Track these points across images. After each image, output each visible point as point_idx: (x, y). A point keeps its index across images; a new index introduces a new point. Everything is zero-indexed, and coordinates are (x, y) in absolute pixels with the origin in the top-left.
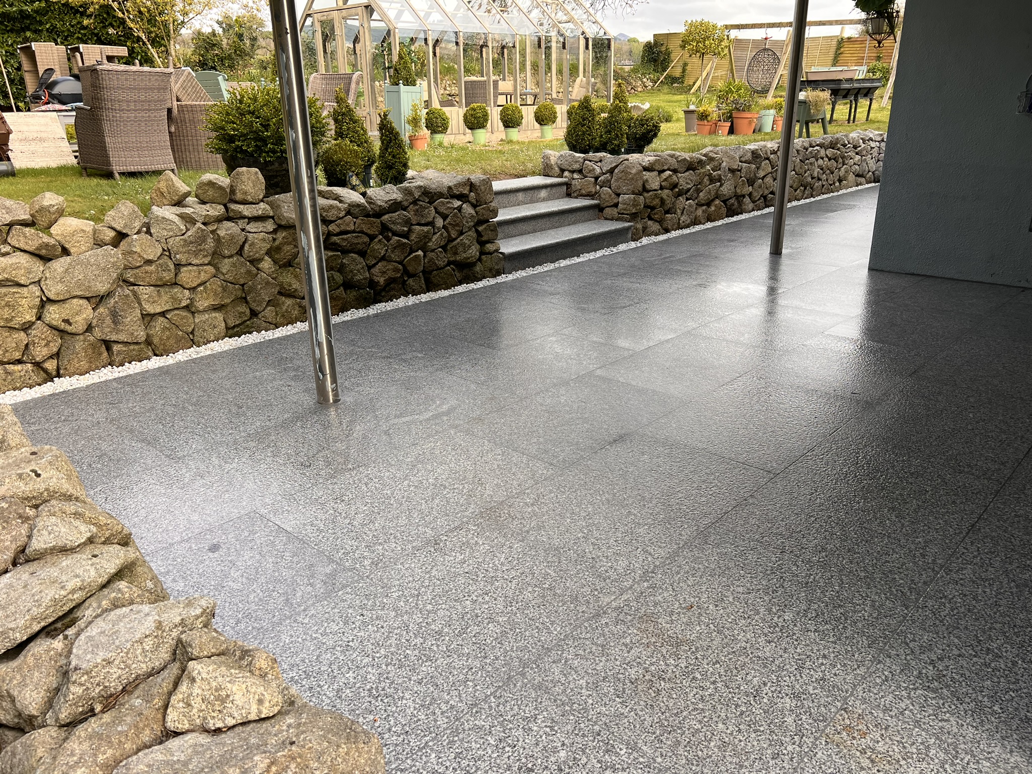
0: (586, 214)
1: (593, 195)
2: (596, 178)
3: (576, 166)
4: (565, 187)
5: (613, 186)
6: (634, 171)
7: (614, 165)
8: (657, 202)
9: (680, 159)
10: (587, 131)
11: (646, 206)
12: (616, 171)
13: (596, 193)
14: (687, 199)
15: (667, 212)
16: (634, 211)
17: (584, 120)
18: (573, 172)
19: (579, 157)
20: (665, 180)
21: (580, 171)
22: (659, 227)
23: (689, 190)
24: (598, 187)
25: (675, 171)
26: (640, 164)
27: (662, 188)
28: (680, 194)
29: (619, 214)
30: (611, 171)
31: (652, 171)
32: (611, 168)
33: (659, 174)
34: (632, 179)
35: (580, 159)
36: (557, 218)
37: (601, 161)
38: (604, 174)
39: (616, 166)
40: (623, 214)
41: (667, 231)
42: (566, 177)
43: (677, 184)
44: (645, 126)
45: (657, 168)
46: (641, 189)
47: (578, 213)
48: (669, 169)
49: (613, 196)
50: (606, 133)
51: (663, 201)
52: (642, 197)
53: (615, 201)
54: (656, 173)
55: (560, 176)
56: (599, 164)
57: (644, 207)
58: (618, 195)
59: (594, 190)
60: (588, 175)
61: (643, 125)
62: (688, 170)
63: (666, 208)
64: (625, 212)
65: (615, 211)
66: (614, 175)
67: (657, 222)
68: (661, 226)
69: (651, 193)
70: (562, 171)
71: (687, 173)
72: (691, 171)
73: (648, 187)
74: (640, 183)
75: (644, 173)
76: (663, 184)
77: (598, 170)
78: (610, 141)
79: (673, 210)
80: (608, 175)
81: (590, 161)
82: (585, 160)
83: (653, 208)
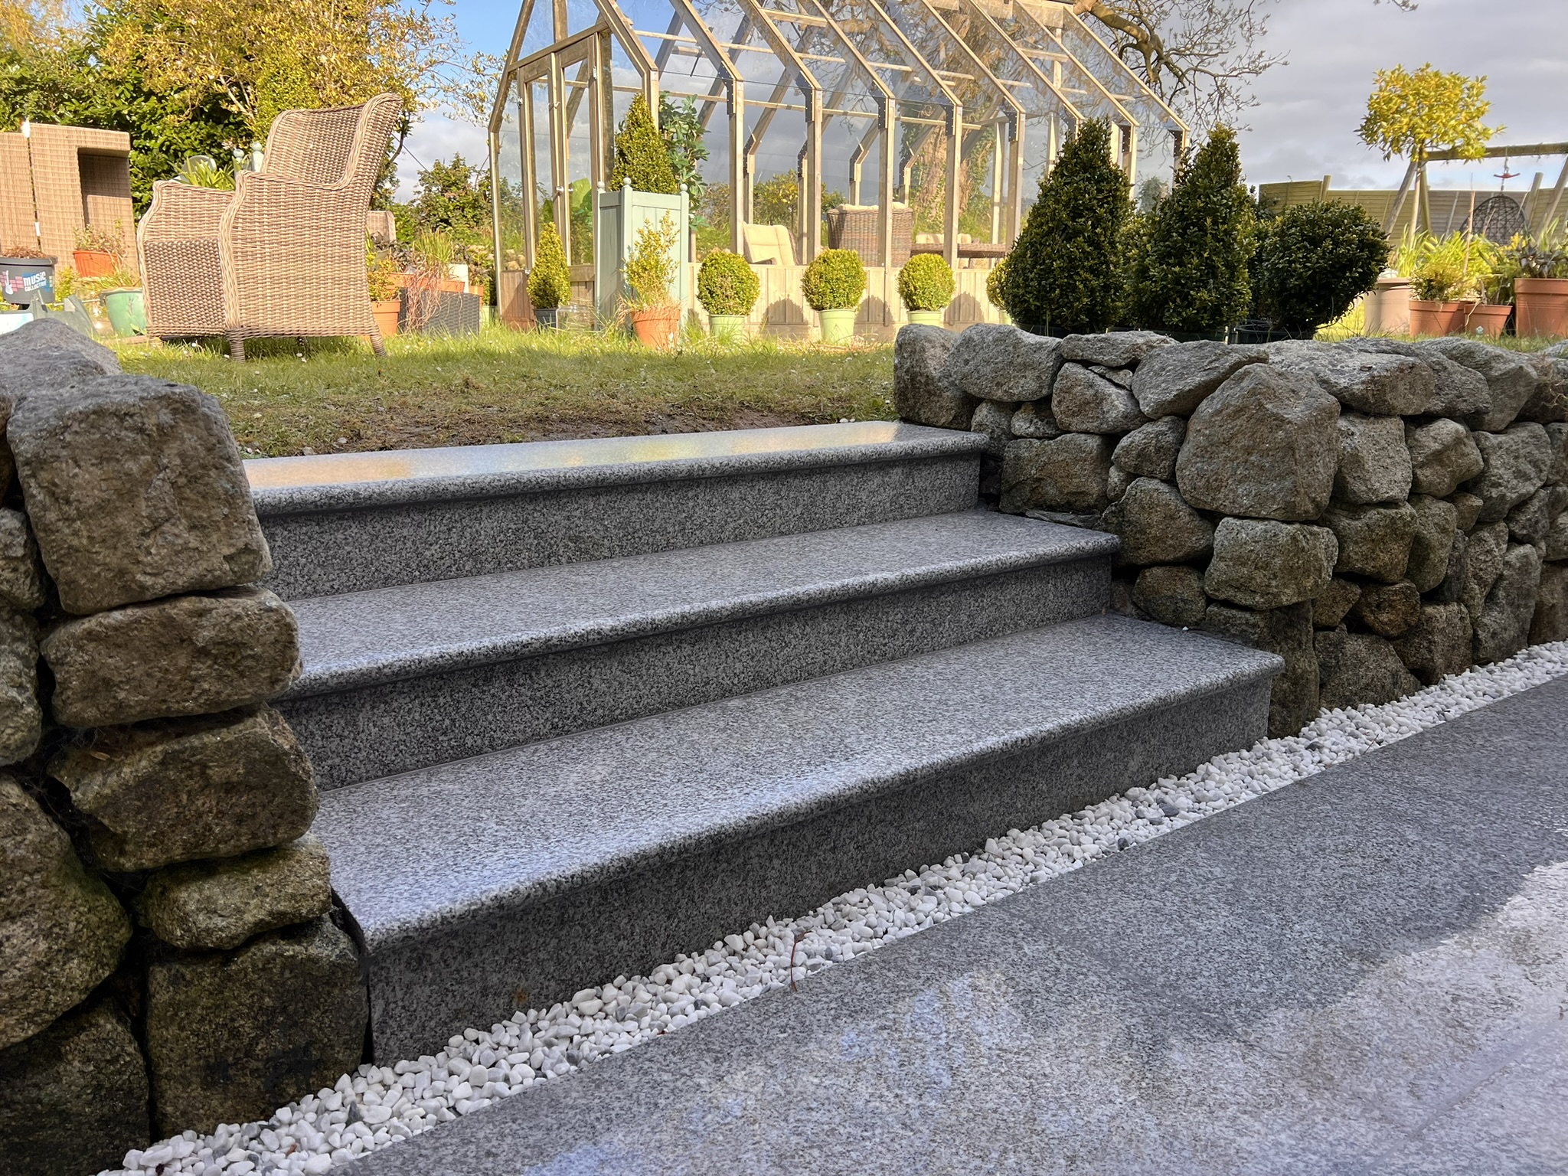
0: (1051, 592)
1: (1089, 510)
2: (1110, 439)
3: (1026, 386)
4: (973, 469)
5: (1186, 475)
6: (1296, 412)
7: (1198, 378)
8: (1395, 555)
9: (1496, 372)
10: (1087, 255)
11: (1344, 574)
12: (1206, 408)
13: (1105, 500)
14: (1515, 540)
15: (1434, 596)
16: (1288, 597)
17: (1076, 214)
18: (1013, 407)
19: (1040, 347)
20: (1437, 458)
21: (1041, 405)
22: (1393, 663)
23: (1522, 503)
24: (1114, 476)
25: (1474, 421)
26: (1324, 382)
27: (1416, 493)
28: (1484, 520)
29: (1210, 601)
30: (1182, 410)
31: (1379, 415)
32: (1181, 396)
33: (1408, 435)
34: (1290, 448)
35: (1042, 356)
36: (896, 615)
37: (1133, 365)
38: (1147, 419)
39: (1207, 389)
40: (1228, 604)
41: (1425, 677)
42: (981, 427)
43: (1482, 476)
44: (1328, 244)
45: (1400, 404)
46: (1324, 497)
47: (1013, 591)
48: (1451, 414)
49: (1184, 516)
50: (1162, 258)
51: (1419, 549)
52: (1325, 535)
53: (1195, 541)
54: (1394, 427)
55: (961, 422)
56: (1125, 377)
57: (1336, 575)
58: (1212, 518)
59: (1094, 488)
60: (1076, 423)
61: (1316, 242)
62: (1523, 418)
63: (1432, 581)
64: (1241, 598)
65: (1186, 587)
66: (1195, 424)
67: (1389, 639)
68: (1403, 657)
69: (1373, 515)
70: (970, 403)
71: (1522, 434)
72: (1537, 428)
73: (1358, 487)
74: (1323, 471)
75: (1342, 424)
76: (1426, 475)
77: (1117, 403)
78: (1180, 289)
79: (1455, 587)
80: (1161, 426)
81: (1086, 364)
82: (1061, 361)
83: (1371, 581)
